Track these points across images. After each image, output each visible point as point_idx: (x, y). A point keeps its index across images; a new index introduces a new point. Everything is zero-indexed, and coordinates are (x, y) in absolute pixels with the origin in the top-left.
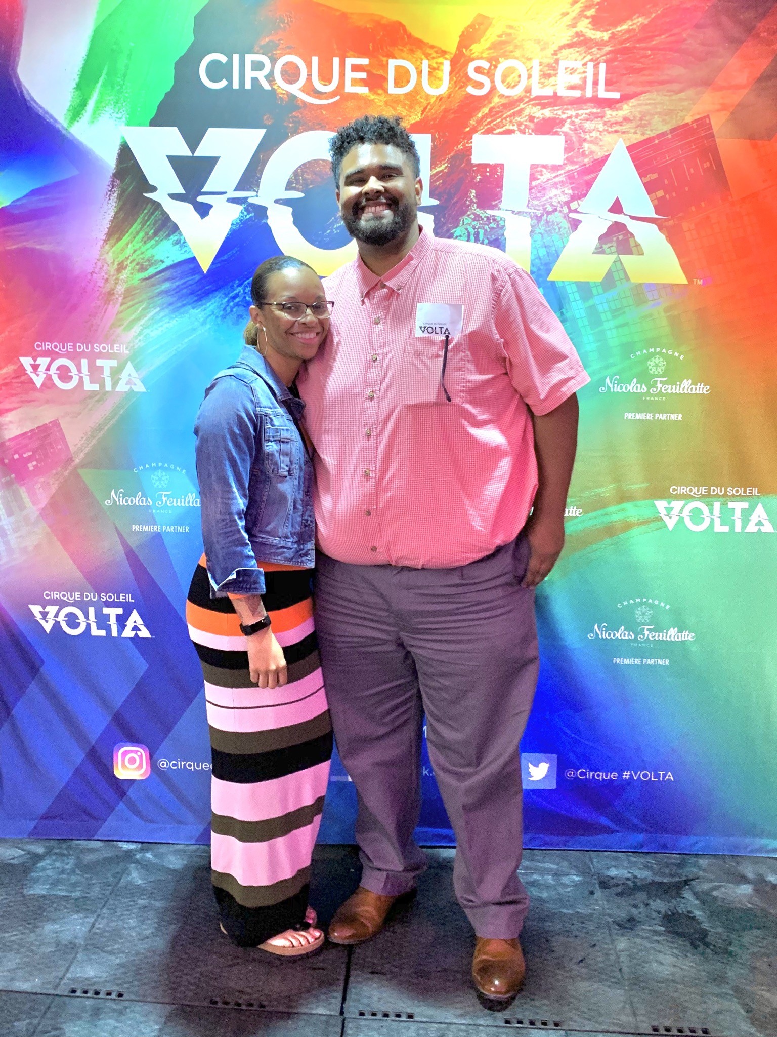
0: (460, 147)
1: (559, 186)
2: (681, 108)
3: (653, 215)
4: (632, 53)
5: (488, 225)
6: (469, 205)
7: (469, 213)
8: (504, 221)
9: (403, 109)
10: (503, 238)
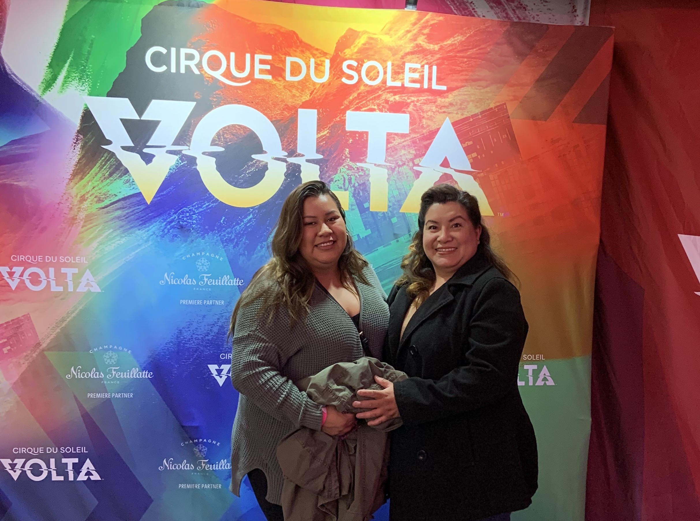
0: (338, 119)
1: (406, 148)
2: (487, 98)
3: (470, 169)
4: (454, 60)
5: (358, 173)
6: (345, 159)
7: (344, 164)
8: (369, 171)
9: (297, 92)
10: (368, 183)
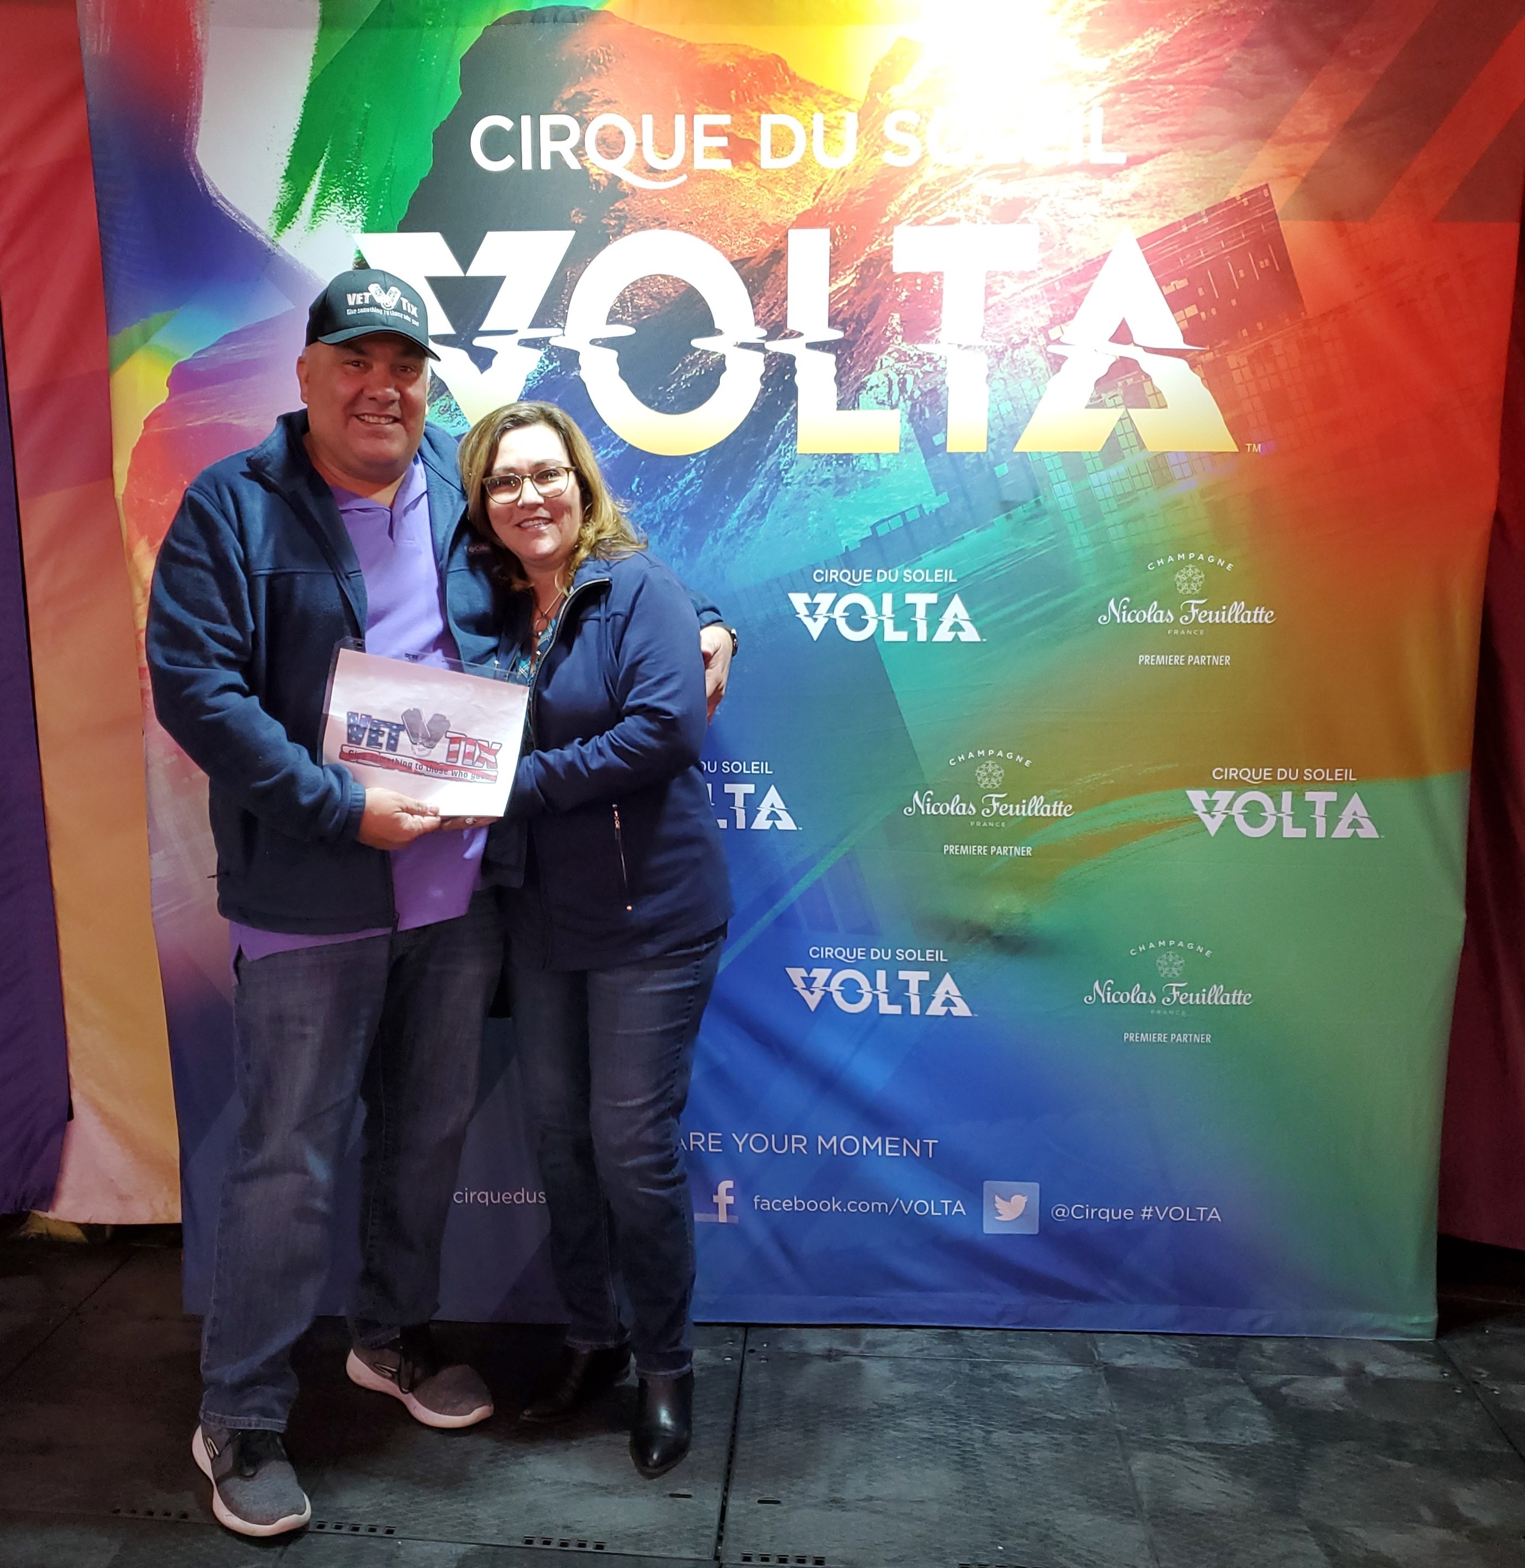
0: (875, 247)
1: (1030, 303)
2: (1224, 175)
4: (1142, 90)
5: (920, 368)
6: (890, 338)
7: (890, 350)
8: (946, 361)
9: (785, 192)
10: (944, 387)
